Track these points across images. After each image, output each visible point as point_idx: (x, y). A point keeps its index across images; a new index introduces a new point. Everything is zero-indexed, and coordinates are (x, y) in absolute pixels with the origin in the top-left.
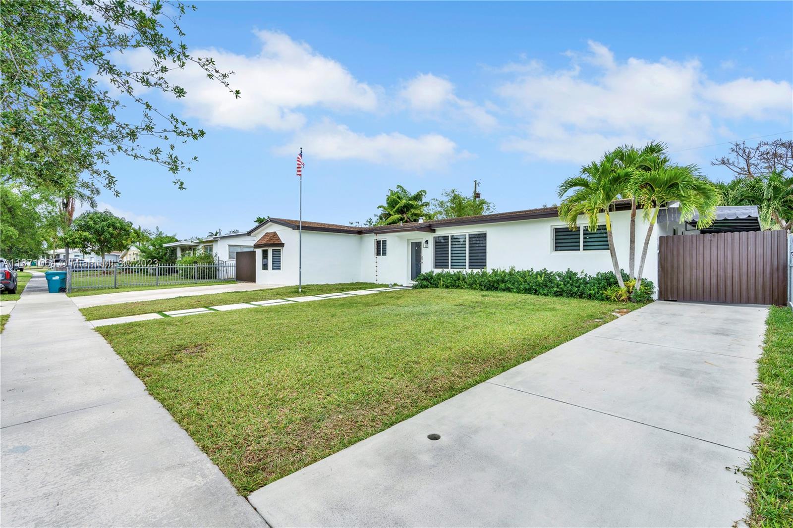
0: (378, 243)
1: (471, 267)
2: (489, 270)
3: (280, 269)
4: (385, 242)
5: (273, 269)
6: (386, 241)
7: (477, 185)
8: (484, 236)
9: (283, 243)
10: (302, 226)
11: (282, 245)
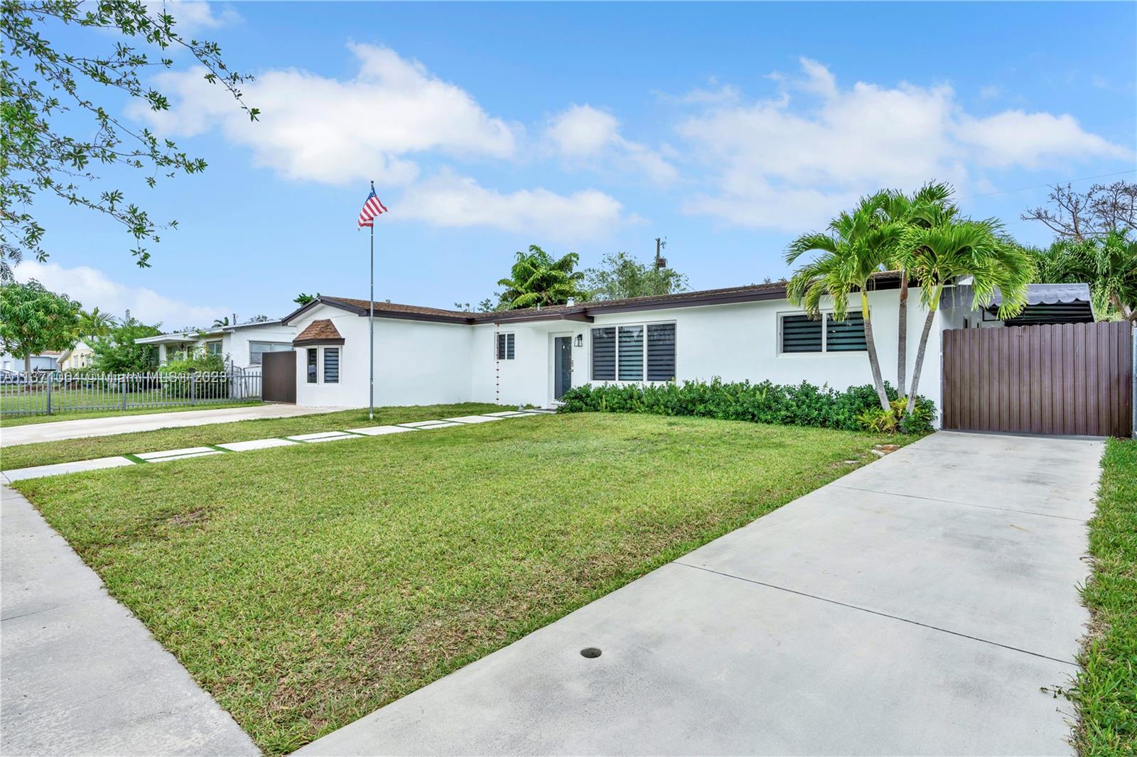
0: (501, 338)
1: (651, 377)
2: (679, 383)
3: (337, 381)
4: (511, 337)
5: (326, 381)
6: (513, 335)
7: (661, 246)
8: (670, 328)
9: (343, 337)
10: (374, 310)
11: (341, 341)
